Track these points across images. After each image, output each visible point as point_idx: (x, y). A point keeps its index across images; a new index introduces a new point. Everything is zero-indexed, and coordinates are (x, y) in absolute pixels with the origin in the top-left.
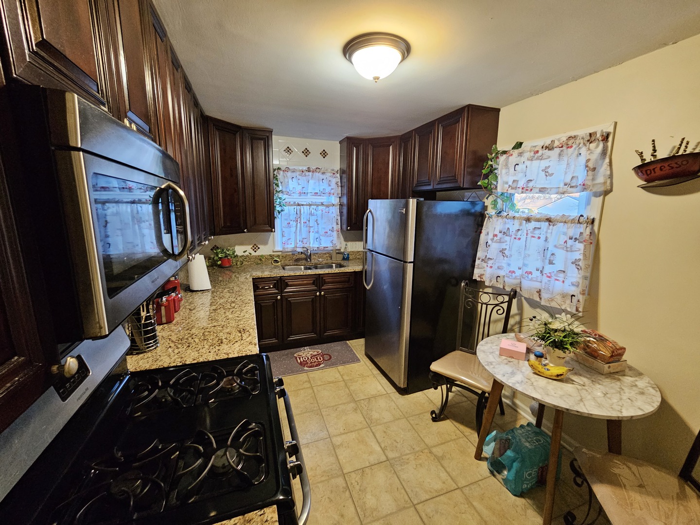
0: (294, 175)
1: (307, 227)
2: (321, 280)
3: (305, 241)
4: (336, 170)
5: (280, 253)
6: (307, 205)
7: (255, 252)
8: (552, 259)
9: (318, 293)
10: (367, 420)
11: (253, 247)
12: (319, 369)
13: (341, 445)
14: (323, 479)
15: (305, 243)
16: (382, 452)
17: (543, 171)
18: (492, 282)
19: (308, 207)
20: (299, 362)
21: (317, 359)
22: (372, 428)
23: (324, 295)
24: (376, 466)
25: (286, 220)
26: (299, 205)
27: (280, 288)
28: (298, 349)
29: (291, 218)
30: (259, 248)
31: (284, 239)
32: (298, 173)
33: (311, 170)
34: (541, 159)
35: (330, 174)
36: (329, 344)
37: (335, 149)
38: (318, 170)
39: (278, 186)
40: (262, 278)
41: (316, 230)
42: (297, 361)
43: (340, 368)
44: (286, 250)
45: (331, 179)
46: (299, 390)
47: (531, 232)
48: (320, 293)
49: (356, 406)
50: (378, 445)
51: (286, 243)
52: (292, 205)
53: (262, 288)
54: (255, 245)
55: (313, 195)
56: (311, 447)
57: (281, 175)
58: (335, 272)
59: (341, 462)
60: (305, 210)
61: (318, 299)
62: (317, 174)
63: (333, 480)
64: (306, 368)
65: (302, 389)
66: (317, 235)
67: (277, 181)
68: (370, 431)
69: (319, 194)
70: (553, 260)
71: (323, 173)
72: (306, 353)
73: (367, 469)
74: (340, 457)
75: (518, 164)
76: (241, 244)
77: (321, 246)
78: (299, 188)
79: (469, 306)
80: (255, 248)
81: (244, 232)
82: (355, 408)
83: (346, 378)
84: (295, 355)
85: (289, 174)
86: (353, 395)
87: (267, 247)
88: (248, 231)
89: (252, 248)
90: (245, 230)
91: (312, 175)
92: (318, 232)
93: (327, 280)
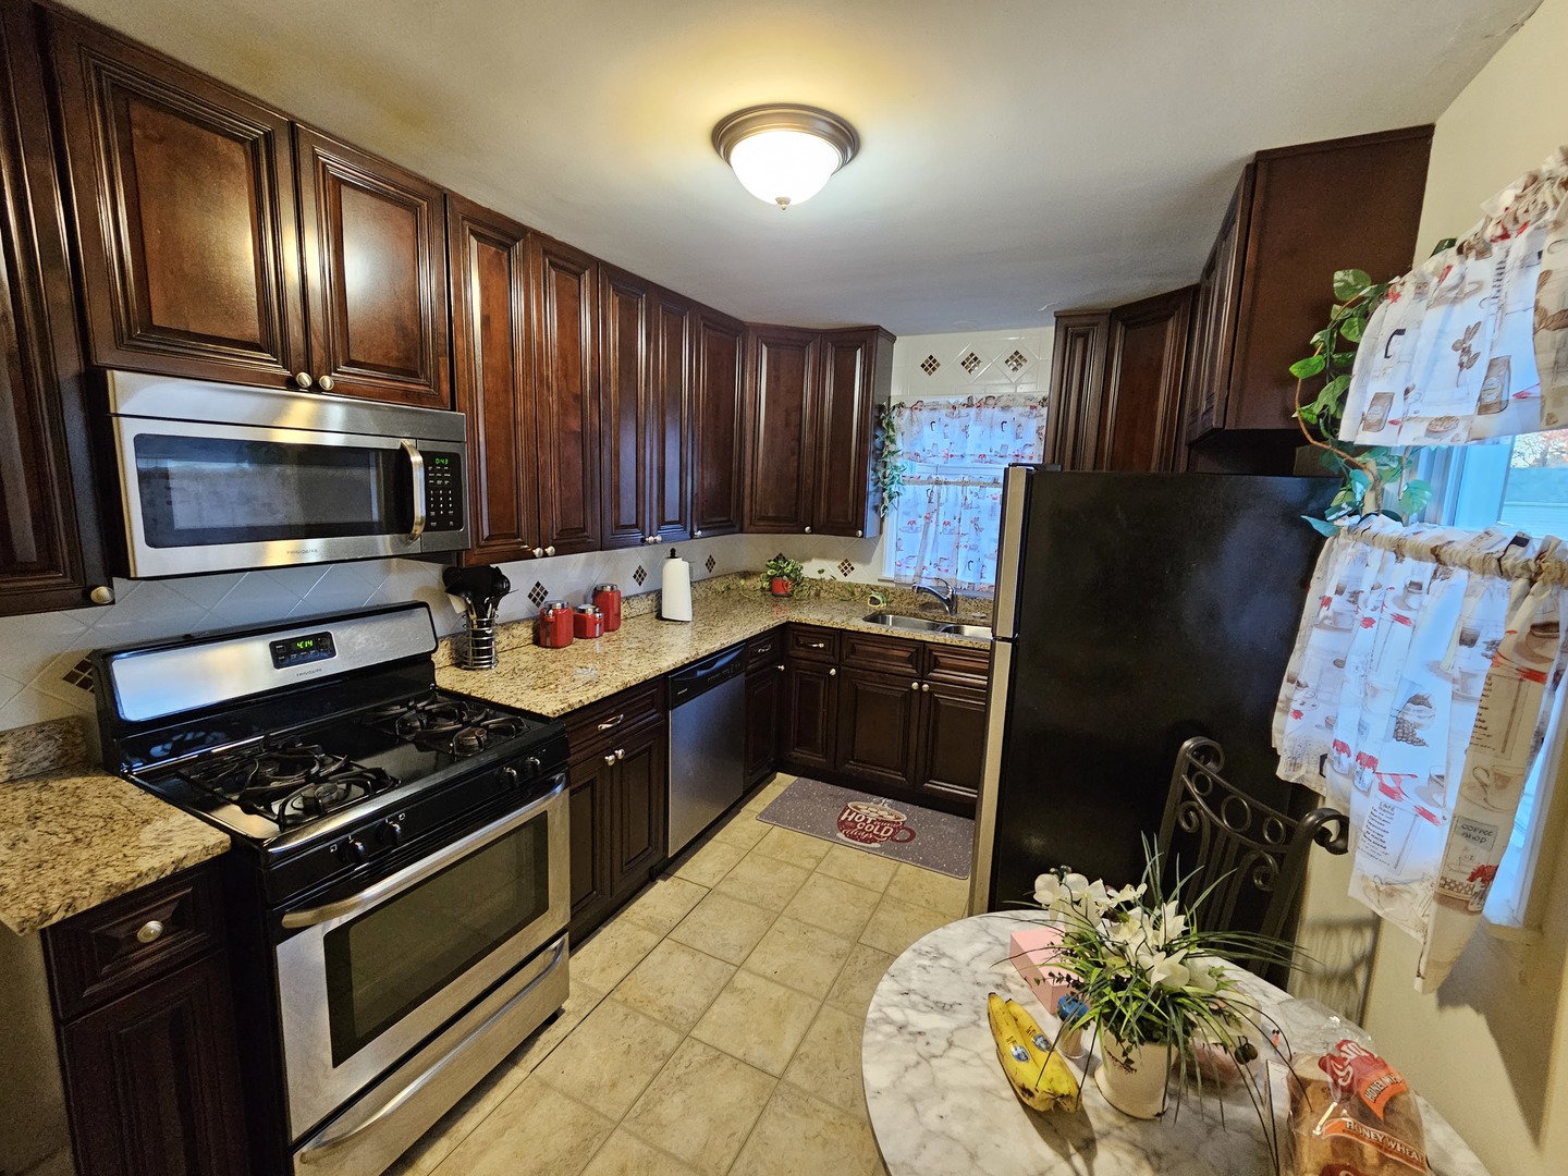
0: (935, 415)
1: (950, 533)
2: (926, 656)
3: (944, 565)
4: (1040, 399)
5: (894, 585)
6: (957, 483)
7: (845, 575)
8: (1411, 717)
9: (915, 685)
10: (836, 987)
11: (843, 564)
12: (861, 849)
13: (742, 991)
14: (657, 1015)
15: (943, 568)
16: (787, 1058)
17: (1455, 348)
18: (1302, 772)
19: (960, 488)
20: (843, 818)
21: (880, 830)
22: (825, 1008)
23: (930, 693)
24: (748, 1069)
25: (907, 514)
26: (937, 483)
27: (837, 652)
28: (868, 796)
29: (920, 512)
30: (852, 569)
31: (901, 556)
32: (944, 412)
33: (975, 402)
34: (1455, 300)
35: (1021, 410)
37: (1041, 342)
38: (991, 402)
39: (893, 442)
40: (806, 624)
41: (971, 543)
42: (842, 815)
43: (907, 869)
44: (903, 580)
45: (1023, 420)
46: (788, 863)
47: (1395, 600)
48: (921, 685)
49: (848, 950)
50: (797, 1042)
51: (904, 565)
52: (922, 483)
53: (804, 645)
54: (846, 561)
55: (976, 461)
56: (697, 960)
57: (900, 421)
58: (962, 644)
59: (707, 1015)
60: (949, 493)
61: (916, 696)
62: (987, 412)
63: (664, 1029)
64: (841, 835)
65: (793, 865)
66: (973, 556)
67: (893, 430)
68: (815, 1009)
69: (988, 459)
70: (1417, 726)
71: (1005, 408)
72: (875, 809)
73: (728, 1060)
74: (715, 1008)
75: (1400, 332)
76: (823, 556)
77: (982, 580)
78: (944, 446)
79: (1189, 822)
80: (846, 568)
81: (805, 533)
82: (840, 952)
83: (894, 891)
84: (849, 805)
85: (925, 415)
86: (869, 928)
87: (868, 567)
88: (812, 532)
89: (839, 567)
90: (807, 529)
91: (978, 415)
92: (974, 548)
93: (942, 660)
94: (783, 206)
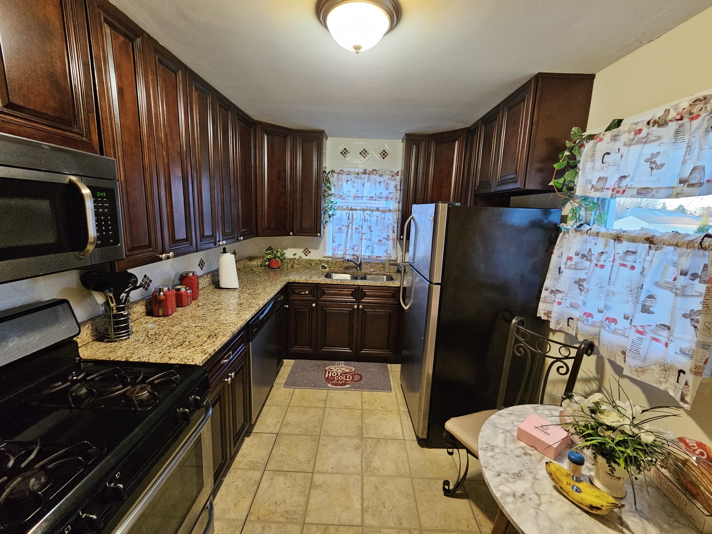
0: (349, 177)
1: (359, 233)
2: (360, 292)
3: (356, 248)
4: (396, 172)
5: (331, 259)
6: (360, 210)
7: (306, 255)
8: (648, 304)
9: (356, 306)
10: (364, 465)
11: (305, 250)
12: (342, 389)
13: (321, 485)
14: (281, 520)
15: (355, 250)
16: (360, 512)
17: (646, 161)
18: (561, 325)
19: (362, 212)
20: (327, 376)
21: (346, 378)
22: (365, 477)
23: (363, 309)
24: (344, 528)
25: (337, 224)
26: (351, 209)
27: (315, 295)
28: (333, 362)
29: (343, 224)
30: (310, 252)
31: (335, 245)
32: (353, 176)
33: (367, 172)
34: (645, 143)
35: (388, 177)
36: (367, 363)
37: (397, 148)
38: (375, 172)
39: (330, 189)
40: (298, 283)
41: (369, 237)
42: (325, 375)
43: (366, 394)
44: (336, 256)
45: (389, 182)
46: (311, 407)
47: (620, 258)
48: (358, 306)
49: (360, 444)
50: (360, 502)
51: (336, 250)
52: (344, 210)
53: (298, 293)
54: (306, 248)
55: (368, 200)
56: (289, 477)
57: (333, 179)
58: (377, 285)
59: (309, 507)
60: (358, 215)
61: (356, 312)
62: (373, 177)
63: (289, 526)
64: (329, 385)
65: (314, 407)
66: (369, 243)
67: (330, 184)
68: (360, 480)
69: (374, 199)
70: (650, 306)
71: (381, 175)
72: (339, 368)
73: (332, 528)
74: (311, 501)
75: (608, 154)
76: (294, 246)
77: (373, 254)
78: (353, 192)
79: (520, 353)
80: (306, 252)
81: (290, 235)
82: (357, 446)
83: (366, 406)
84: (326, 368)
85: (344, 177)
86: (364, 429)
87: (318, 251)
88: (294, 235)
89: (303, 252)
90: (291, 233)
91: (369, 178)
92: (370, 240)
93: (367, 293)
94: (358, 51)
